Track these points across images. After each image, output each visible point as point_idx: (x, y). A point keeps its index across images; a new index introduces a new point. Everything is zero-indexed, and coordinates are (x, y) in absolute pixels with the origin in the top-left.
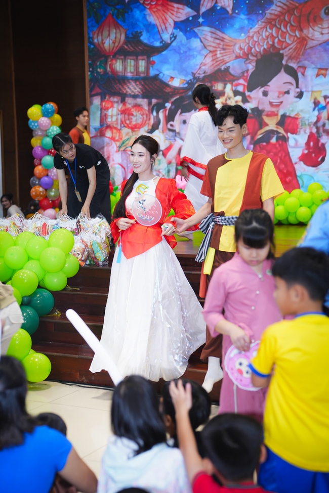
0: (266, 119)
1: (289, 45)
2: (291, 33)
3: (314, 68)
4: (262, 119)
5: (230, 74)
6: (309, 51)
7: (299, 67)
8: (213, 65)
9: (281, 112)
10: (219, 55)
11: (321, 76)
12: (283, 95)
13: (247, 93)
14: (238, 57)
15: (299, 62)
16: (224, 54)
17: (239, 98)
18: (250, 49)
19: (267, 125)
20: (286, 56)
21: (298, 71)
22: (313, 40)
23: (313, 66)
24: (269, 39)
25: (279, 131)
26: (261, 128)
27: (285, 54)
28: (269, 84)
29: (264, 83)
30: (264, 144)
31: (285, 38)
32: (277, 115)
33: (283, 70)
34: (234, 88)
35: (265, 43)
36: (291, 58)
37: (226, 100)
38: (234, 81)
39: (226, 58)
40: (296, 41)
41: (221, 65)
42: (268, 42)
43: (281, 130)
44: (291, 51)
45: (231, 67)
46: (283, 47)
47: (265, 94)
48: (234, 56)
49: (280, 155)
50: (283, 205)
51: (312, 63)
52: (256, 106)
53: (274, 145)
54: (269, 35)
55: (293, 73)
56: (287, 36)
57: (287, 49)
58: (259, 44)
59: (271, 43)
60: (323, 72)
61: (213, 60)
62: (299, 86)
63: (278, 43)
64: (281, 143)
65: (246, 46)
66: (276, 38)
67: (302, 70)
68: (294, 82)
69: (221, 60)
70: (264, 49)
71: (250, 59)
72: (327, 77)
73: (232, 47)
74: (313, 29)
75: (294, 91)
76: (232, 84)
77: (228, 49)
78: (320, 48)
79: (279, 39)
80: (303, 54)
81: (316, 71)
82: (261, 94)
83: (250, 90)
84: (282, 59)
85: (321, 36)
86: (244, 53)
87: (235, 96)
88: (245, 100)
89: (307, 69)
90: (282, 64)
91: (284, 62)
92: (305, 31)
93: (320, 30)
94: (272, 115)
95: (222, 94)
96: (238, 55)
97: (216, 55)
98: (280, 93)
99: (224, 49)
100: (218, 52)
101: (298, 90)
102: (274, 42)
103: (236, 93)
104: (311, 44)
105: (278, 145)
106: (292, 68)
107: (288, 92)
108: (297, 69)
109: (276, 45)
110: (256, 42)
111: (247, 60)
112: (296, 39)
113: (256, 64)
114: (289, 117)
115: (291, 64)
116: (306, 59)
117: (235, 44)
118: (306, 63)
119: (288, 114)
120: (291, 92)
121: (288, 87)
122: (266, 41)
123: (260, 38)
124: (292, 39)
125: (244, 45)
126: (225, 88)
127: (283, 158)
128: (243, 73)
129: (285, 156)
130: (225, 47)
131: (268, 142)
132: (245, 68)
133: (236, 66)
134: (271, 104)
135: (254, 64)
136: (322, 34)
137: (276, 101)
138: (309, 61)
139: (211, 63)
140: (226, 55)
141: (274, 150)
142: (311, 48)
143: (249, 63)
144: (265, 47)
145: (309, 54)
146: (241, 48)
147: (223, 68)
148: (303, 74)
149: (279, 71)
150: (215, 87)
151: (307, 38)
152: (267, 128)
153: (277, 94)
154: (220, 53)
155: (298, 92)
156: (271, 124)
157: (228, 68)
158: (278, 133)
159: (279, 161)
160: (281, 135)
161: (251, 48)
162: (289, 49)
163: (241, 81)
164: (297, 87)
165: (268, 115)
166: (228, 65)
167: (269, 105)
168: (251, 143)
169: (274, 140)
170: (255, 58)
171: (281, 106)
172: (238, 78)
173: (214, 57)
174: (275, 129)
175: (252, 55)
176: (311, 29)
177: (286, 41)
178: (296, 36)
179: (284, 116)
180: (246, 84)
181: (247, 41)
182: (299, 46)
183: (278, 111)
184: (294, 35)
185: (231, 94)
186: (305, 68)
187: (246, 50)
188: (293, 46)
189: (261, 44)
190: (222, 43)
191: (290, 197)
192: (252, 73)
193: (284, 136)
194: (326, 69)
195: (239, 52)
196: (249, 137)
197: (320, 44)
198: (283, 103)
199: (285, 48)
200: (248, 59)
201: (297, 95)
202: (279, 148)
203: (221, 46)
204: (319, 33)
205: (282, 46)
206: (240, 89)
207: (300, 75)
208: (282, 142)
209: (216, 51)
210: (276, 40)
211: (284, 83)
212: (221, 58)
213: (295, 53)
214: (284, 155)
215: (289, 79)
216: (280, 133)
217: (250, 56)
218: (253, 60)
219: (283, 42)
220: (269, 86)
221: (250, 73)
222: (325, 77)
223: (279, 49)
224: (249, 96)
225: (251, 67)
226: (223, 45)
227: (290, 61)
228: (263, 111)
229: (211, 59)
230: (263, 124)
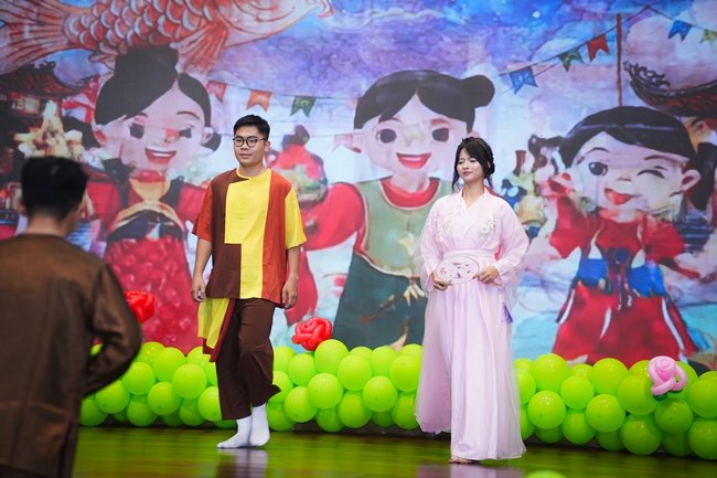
0: (138, 188)
1: (189, 33)
2: (194, 10)
3: (242, 88)
4: (130, 186)
5: (56, 80)
6: (231, 51)
7: (210, 82)
8: (13, 54)
9: (172, 175)
10: (27, 36)
11: (258, 106)
12: (177, 139)
13: (95, 127)
14: (73, 45)
15: (210, 71)
16: (42, 34)
17: (75, 135)
18: (102, 30)
19: (140, 200)
20: (183, 55)
21: (208, 91)
22: (241, 30)
23: (243, 85)
24: (145, 16)
25: (167, 214)
26: (127, 206)
27: (181, 52)
28: (144, 111)
29: (136, 108)
30: (133, 241)
31: (181, 19)
32: (163, 179)
33: (176, 84)
34: (64, 113)
35: (137, 23)
36: (193, 61)
37: (45, 137)
38: (65, 95)
39: (47, 45)
40: (204, 27)
41: (33, 57)
42: (143, 22)
43: (171, 214)
44: (193, 46)
45: (58, 65)
46: (177, 36)
47: (137, 131)
48: (66, 41)
49: (167, 268)
50: (171, 381)
51: (239, 77)
52: (116, 156)
53: (155, 244)
54: (145, 7)
55: (198, 93)
56: (186, 13)
57: (185, 42)
58: (123, 22)
59: (149, 24)
60: (262, 98)
61: (12, 45)
62: (212, 122)
63: (164, 26)
64: (169, 241)
65: (92, 22)
66: (160, 14)
67: (217, 89)
68: (200, 113)
69: (32, 46)
70: (135, 34)
71: (102, 53)
72: (270, 109)
73: (61, 22)
74: (239, 7)
75: (200, 133)
76: (59, 103)
77: (51, 24)
78: (254, 48)
79: (167, 19)
80: (220, 56)
81: (247, 95)
82: (127, 132)
83: (103, 120)
84: (175, 61)
85: (256, 24)
86: (89, 36)
87: (67, 129)
88: (90, 141)
89: (228, 89)
90: (175, 72)
91: (179, 68)
92: (223, 10)
93: (255, 12)
94: (151, 178)
95: (35, 121)
96: (74, 40)
97: (21, 33)
98: (170, 132)
99: (40, 23)
100: (27, 28)
101: (209, 131)
102: (156, 23)
103: (69, 123)
104: (235, 37)
105: (162, 246)
106: (197, 83)
107: (187, 133)
108: (208, 86)
109: (161, 29)
110: (116, 17)
111: (94, 54)
112: (203, 22)
113: (117, 66)
114: (190, 186)
115: (194, 75)
116: (225, 69)
117: (67, 16)
118: (226, 75)
119: (186, 180)
120: (193, 132)
121: (188, 121)
122: (139, 19)
123: (126, 9)
124: (196, 23)
125: (89, 20)
126: (42, 108)
127: (173, 274)
128: (86, 80)
129: (178, 271)
130: (42, 18)
131: (141, 238)
132: (90, 71)
133: (69, 64)
134: (149, 153)
135: (112, 65)
136: (259, 20)
137: (160, 148)
138: (232, 72)
139: (9, 50)
140: (45, 37)
141: (155, 257)
142: (236, 45)
143: (101, 61)
144: (137, 30)
145: (231, 58)
146: (80, 27)
147: (37, 64)
148: (220, 99)
149: (168, 87)
150: (16, 105)
151: (228, 25)
152: (139, 207)
153: (163, 135)
154: (31, 31)
155: (209, 135)
156: (150, 198)
157: (51, 65)
158: (164, 218)
159: (164, 281)
160: (171, 224)
161: (106, 30)
162: (191, 43)
163: (82, 98)
164: (208, 124)
165: (142, 179)
166: (50, 58)
167: (145, 158)
168: (100, 238)
169: (154, 235)
170: (115, 53)
171: (172, 161)
172: (75, 92)
173: (16, 38)
174: (158, 210)
175: (107, 44)
176: (234, 7)
177: (182, 25)
178: (204, 16)
179: (178, 184)
180: (93, 106)
181: (95, 12)
182: (210, 39)
183: (164, 172)
184: (200, 13)
185: (57, 125)
186: (224, 86)
187: (92, 32)
188: (199, 36)
189: (128, 23)
190: (35, 10)
191: (186, 363)
192: (107, 84)
193: (176, 226)
194: (269, 94)
195: (77, 33)
196: (97, 224)
197: (255, 41)
198: (178, 155)
199: (182, 38)
200: (97, 51)
201: (206, 141)
202: (166, 253)
203: (33, 16)
204: (252, 18)
205: (174, 35)
206: (80, 114)
207: (213, 99)
208: (173, 239)
209: (21, 24)
210: (161, 20)
211: (179, 113)
212: (34, 42)
213: (202, 53)
214: (175, 268)
215: (190, 104)
216: (169, 220)
217: (101, 45)
218: (109, 56)
219: (177, 25)
220: (145, 115)
221: (102, 81)
222: (266, 110)
223: (169, 40)
224: (99, 133)
225: (105, 71)
226: (38, 14)
227: (191, 67)
228: (131, 168)
229: (8, 41)
230: (130, 197)
